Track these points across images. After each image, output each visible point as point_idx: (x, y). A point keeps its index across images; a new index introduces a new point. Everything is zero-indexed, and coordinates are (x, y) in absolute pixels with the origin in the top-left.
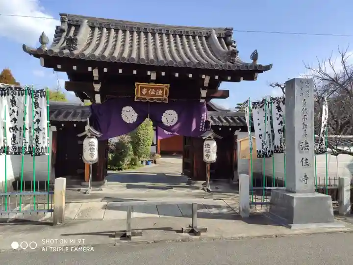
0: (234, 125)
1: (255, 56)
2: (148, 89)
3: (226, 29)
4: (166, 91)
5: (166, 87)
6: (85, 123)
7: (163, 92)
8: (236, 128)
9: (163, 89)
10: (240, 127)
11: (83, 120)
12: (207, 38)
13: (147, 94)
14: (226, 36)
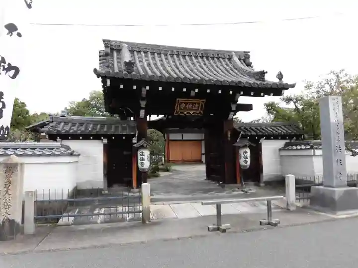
0: (260, 134)
1: (280, 77)
2: (186, 104)
3: (244, 52)
4: (202, 106)
5: (202, 102)
6: (134, 136)
7: (199, 106)
8: (262, 137)
9: (199, 104)
10: (265, 136)
11: (132, 133)
12: (229, 59)
13: (185, 109)
14: (245, 58)
